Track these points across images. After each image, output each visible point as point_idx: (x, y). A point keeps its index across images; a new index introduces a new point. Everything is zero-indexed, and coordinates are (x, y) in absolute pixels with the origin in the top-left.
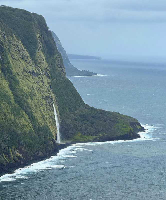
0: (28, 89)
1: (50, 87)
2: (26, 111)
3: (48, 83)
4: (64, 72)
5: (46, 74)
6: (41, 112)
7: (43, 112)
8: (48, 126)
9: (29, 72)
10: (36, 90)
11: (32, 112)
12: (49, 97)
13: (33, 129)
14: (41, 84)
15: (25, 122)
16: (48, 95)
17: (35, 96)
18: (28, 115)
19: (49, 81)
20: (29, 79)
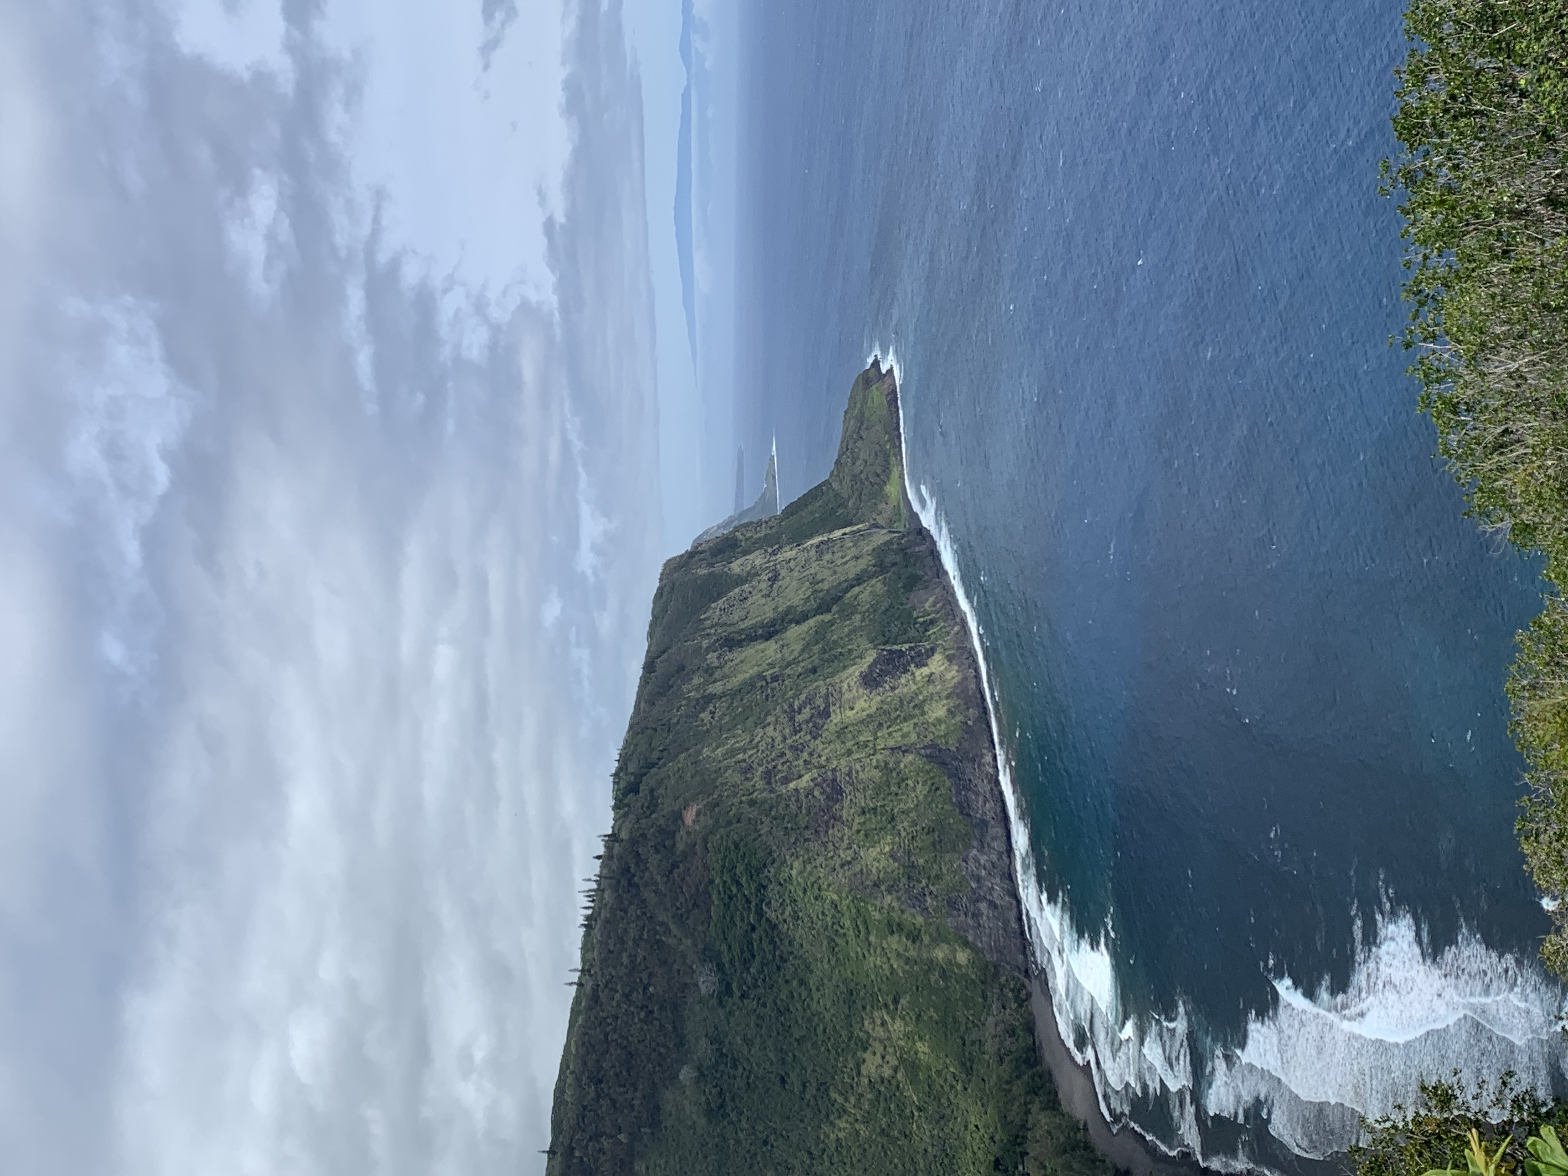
0: (803, 589)
1: (798, 545)
2: (846, 591)
3: (791, 550)
4: (770, 520)
5: (774, 553)
6: (846, 563)
7: (847, 558)
8: (874, 549)
9: (771, 586)
10: (805, 574)
11: (846, 581)
12: (818, 547)
13: (880, 578)
14: (792, 564)
15: (867, 593)
16: (814, 550)
17: (816, 574)
18: (853, 586)
19: (788, 548)
20: (784, 587)
